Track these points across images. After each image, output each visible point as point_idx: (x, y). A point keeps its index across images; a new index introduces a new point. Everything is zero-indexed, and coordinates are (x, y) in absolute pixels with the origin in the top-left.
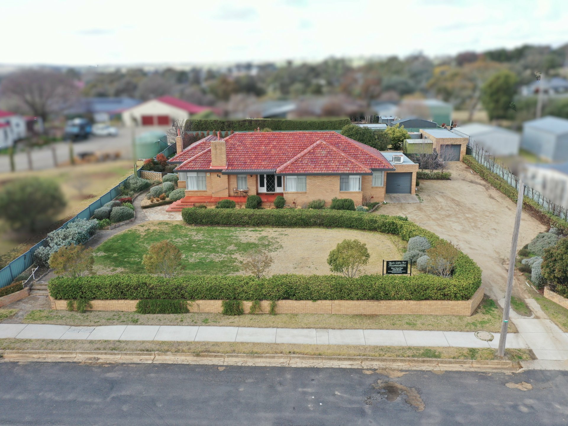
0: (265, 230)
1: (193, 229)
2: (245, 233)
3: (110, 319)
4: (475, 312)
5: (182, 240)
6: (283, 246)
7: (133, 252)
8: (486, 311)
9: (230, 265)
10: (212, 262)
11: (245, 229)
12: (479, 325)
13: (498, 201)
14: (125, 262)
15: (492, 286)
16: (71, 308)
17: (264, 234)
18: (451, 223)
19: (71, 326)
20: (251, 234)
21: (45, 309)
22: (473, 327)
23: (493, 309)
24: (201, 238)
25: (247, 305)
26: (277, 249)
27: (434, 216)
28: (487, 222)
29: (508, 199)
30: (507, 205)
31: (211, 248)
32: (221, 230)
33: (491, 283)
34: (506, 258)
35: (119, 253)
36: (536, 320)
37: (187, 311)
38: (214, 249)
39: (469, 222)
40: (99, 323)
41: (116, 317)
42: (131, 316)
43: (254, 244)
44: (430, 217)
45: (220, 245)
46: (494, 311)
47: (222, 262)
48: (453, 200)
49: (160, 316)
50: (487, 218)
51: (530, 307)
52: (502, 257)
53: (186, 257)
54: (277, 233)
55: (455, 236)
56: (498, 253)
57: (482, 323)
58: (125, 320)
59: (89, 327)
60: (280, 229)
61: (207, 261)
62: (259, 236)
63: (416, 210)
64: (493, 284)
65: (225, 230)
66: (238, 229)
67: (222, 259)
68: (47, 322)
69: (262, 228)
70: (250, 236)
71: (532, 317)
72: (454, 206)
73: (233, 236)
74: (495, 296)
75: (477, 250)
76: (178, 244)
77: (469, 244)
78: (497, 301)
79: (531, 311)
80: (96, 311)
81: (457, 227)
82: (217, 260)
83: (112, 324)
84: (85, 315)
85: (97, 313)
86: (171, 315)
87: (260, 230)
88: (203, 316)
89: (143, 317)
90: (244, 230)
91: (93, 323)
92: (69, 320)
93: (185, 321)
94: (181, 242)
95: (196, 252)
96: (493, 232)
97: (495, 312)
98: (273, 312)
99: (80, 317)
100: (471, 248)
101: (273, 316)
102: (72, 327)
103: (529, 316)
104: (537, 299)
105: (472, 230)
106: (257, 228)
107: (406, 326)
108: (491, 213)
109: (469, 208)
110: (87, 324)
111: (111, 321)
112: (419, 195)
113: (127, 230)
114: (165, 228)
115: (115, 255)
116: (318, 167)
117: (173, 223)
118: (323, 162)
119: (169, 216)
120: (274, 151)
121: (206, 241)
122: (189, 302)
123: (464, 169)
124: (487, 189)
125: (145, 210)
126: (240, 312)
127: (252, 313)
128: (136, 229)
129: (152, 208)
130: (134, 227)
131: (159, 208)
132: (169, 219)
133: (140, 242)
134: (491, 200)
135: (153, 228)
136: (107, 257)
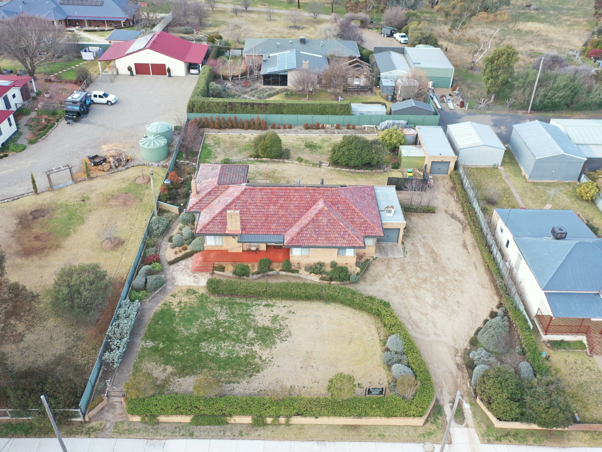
0: (276, 304)
1: (217, 302)
2: (260, 309)
3: (173, 433)
4: (426, 421)
5: (211, 321)
6: (292, 333)
7: (175, 341)
8: (434, 420)
9: (252, 361)
10: (238, 357)
11: (259, 302)
12: (427, 437)
13: (469, 252)
14: (171, 356)
15: (443, 387)
16: (143, 422)
17: (276, 311)
18: (425, 292)
19: (147, 439)
20: (264, 310)
21: (124, 421)
22: (422, 438)
23: (439, 417)
24: (225, 318)
25: (269, 420)
26: (287, 337)
27: (413, 280)
28: (454, 290)
29: (478, 249)
30: (475, 260)
31: (236, 335)
32: (241, 303)
33: (443, 383)
34: (459, 348)
35: (164, 342)
36: (466, 429)
37: (227, 423)
38: (237, 336)
39: (440, 290)
40: (167, 437)
41: (177, 430)
42: (188, 428)
43: (268, 329)
44: (409, 281)
45: (241, 329)
46: (439, 419)
47: (246, 357)
48: (432, 251)
49: (208, 427)
50: (455, 283)
51: (465, 414)
52: (457, 347)
53: (217, 349)
54: (286, 310)
55: (427, 314)
56: (455, 340)
57: (430, 434)
58: (185, 433)
59: (160, 441)
60: (288, 303)
61: (234, 355)
62: (272, 314)
63: (399, 271)
64: (444, 385)
65: (243, 304)
66: (254, 303)
67: (245, 353)
68: (130, 436)
69: (274, 301)
70: (264, 314)
71: (464, 425)
72: (431, 264)
73: (250, 315)
74: (443, 400)
75: (440, 336)
76: (208, 327)
77: (435, 326)
78: (443, 406)
79: (464, 418)
80: (161, 422)
81: (429, 299)
82: (242, 354)
83: (175, 437)
84: (155, 427)
85: (164, 425)
86: (216, 426)
87: (272, 304)
88: (239, 428)
89: (197, 430)
90: (259, 305)
91: (162, 437)
92: (144, 434)
93: (226, 434)
94: (210, 324)
95: (224, 340)
96: (456, 308)
97: (440, 421)
98: (288, 424)
99: (152, 430)
100: (435, 334)
101: (287, 427)
102: (149, 441)
103: (462, 425)
104: (471, 405)
105: (441, 305)
107: (378, 437)
108: (460, 274)
109: (443, 267)
110: (158, 438)
111: (174, 434)
112: (405, 243)
113: (162, 302)
114: (193, 300)
115: (161, 346)
116: (320, 238)
117: (199, 291)
118: (324, 233)
119: (194, 279)
120: (282, 212)
121: (230, 322)
122: (228, 418)
123: (449, 190)
124: (464, 229)
125: (172, 267)
126: (265, 424)
127: (273, 424)
128: (170, 301)
129: (178, 264)
130: (167, 298)
131: (183, 263)
132: (195, 284)
133: (177, 324)
134: (464, 251)
135: (185, 299)
136: (155, 350)
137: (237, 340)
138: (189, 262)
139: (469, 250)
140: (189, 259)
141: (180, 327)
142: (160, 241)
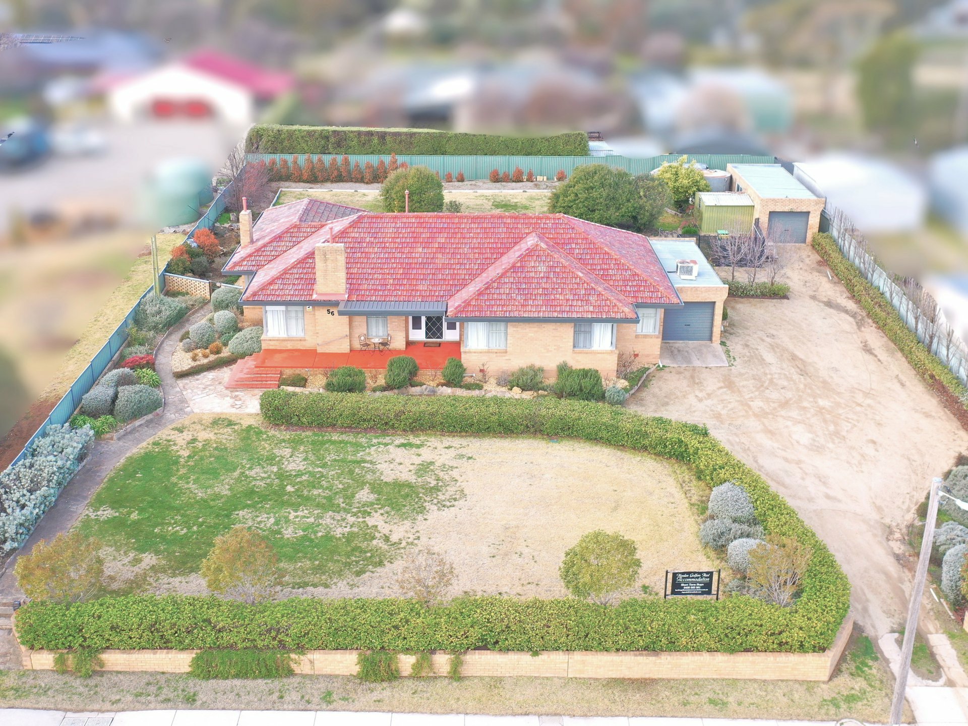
0: (429, 444)
1: (284, 441)
2: (388, 452)
3: (141, 694)
4: (837, 671)
5: (265, 472)
6: (466, 492)
7: (171, 508)
8: (857, 668)
9: (364, 545)
10: (328, 537)
11: (387, 440)
12: (844, 706)
13: (879, 360)
14: (156, 536)
15: (868, 600)
16: (61, 668)
17: (426, 454)
18: (789, 423)
19: (66, 710)
20: (399, 454)
22: (832, 710)
23: (870, 663)
24: (302, 468)
25: (407, 662)
26: (455, 500)
27: (757, 404)
28: (858, 421)
30: (897, 372)
31: (325, 498)
32: (341, 442)
33: (866, 591)
34: (894, 524)
35: (141, 510)
36: (948, 690)
37: (290, 673)
38: (329, 499)
39: (825, 421)
40: (120, 706)
41: (152, 689)
42: (181, 685)
43: (409, 485)
44: (749, 407)
45: (341, 486)
46: (870, 668)
47: (350, 538)
48: (794, 358)
49: (237, 682)
50: (858, 409)
51: (938, 657)
52: (887, 521)
53: (277, 523)
54: (452, 453)
55: (799, 462)
56: (879, 509)
57: (850, 699)
58: (171, 696)
59: (101, 715)
60: (456, 441)
61: (320, 534)
62: (418, 460)
63: (721, 388)
64: (870, 596)
65: (347, 443)
66: (375, 441)
67: (347, 530)
69: (422, 438)
70: (398, 461)
71: (942, 681)
72: (796, 377)
73: (365, 462)
74: (874, 627)
75: (839, 501)
76: (258, 483)
77: (824, 483)
78: (876, 639)
79: (939, 667)
80: (111, 672)
81: (802, 435)
82: (338, 532)
83: (146, 706)
84: (92, 682)
85: (115, 678)
86: (260, 681)
87: (418, 442)
88: (322, 685)
89: (206, 688)
90: (386, 445)
91: (107, 706)
92: (60, 697)
93: (287, 698)
94: (263, 479)
95: (296, 507)
96: (870, 450)
97: (874, 671)
98: (456, 675)
99: (81, 689)
100: (828, 497)
101: (455, 684)
102: (69, 714)
103: (937, 680)
104: (951, 636)
105: (831, 445)
106: (412, 439)
107: (708, 708)
108: (867, 395)
109: (824, 382)
110: (97, 707)
111: (143, 699)
112: (728, 343)
113: (151, 440)
114: (226, 436)
115: (134, 516)
116: (531, 302)
117: (242, 422)
118: (540, 291)
119: (232, 401)
120: (441, 259)
121: (311, 474)
122: (293, 656)
123: (815, 265)
124: (860, 324)
125: (181, 383)
126: (393, 676)
127: (416, 676)
128: (169, 438)
129: (196, 377)
130: (164, 433)
131: (210, 375)
132: (233, 411)
133: (180, 478)
134: (868, 357)
135: (203, 435)
136: (118, 524)
137: (329, 505)
138: (226, 374)
139: (880, 357)
140: (225, 369)
141: (188, 483)
142: (160, 338)
